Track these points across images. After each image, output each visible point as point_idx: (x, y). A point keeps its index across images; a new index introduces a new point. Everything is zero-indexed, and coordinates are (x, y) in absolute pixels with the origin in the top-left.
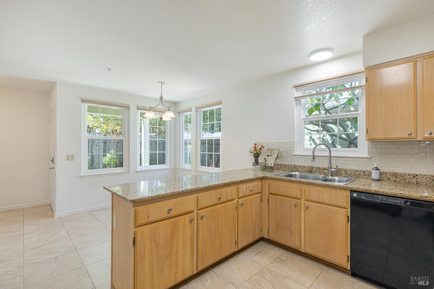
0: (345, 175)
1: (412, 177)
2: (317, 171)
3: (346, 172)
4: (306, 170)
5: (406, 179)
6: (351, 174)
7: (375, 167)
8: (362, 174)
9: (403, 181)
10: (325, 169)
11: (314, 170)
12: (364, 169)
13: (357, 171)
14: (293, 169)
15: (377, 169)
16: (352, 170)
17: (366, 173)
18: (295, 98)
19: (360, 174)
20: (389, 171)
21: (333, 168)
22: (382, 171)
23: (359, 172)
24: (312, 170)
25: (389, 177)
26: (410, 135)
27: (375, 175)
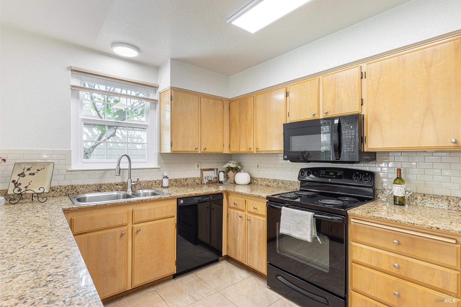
0: (139, 188)
1: (185, 181)
2: (108, 188)
3: (140, 184)
4: (92, 190)
5: (182, 183)
6: (145, 185)
7: (165, 176)
8: (154, 184)
9: (180, 184)
10: (117, 185)
11: (103, 188)
12: (155, 179)
13: (149, 182)
14: (69, 191)
15: (167, 177)
16: (145, 182)
17: (157, 182)
18: (72, 86)
19: (152, 185)
20: (172, 178)
21: (133, 182)
22: (169, 178)
23: (151, 183)
24: (101, 188)
25: (173, 183)
26: (196, 149)
27: (166, 183)
